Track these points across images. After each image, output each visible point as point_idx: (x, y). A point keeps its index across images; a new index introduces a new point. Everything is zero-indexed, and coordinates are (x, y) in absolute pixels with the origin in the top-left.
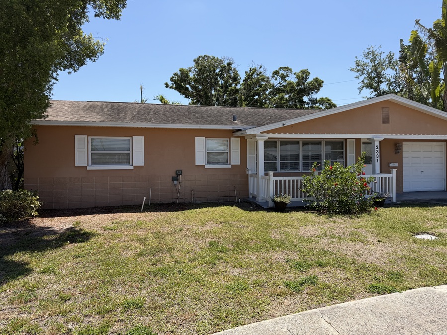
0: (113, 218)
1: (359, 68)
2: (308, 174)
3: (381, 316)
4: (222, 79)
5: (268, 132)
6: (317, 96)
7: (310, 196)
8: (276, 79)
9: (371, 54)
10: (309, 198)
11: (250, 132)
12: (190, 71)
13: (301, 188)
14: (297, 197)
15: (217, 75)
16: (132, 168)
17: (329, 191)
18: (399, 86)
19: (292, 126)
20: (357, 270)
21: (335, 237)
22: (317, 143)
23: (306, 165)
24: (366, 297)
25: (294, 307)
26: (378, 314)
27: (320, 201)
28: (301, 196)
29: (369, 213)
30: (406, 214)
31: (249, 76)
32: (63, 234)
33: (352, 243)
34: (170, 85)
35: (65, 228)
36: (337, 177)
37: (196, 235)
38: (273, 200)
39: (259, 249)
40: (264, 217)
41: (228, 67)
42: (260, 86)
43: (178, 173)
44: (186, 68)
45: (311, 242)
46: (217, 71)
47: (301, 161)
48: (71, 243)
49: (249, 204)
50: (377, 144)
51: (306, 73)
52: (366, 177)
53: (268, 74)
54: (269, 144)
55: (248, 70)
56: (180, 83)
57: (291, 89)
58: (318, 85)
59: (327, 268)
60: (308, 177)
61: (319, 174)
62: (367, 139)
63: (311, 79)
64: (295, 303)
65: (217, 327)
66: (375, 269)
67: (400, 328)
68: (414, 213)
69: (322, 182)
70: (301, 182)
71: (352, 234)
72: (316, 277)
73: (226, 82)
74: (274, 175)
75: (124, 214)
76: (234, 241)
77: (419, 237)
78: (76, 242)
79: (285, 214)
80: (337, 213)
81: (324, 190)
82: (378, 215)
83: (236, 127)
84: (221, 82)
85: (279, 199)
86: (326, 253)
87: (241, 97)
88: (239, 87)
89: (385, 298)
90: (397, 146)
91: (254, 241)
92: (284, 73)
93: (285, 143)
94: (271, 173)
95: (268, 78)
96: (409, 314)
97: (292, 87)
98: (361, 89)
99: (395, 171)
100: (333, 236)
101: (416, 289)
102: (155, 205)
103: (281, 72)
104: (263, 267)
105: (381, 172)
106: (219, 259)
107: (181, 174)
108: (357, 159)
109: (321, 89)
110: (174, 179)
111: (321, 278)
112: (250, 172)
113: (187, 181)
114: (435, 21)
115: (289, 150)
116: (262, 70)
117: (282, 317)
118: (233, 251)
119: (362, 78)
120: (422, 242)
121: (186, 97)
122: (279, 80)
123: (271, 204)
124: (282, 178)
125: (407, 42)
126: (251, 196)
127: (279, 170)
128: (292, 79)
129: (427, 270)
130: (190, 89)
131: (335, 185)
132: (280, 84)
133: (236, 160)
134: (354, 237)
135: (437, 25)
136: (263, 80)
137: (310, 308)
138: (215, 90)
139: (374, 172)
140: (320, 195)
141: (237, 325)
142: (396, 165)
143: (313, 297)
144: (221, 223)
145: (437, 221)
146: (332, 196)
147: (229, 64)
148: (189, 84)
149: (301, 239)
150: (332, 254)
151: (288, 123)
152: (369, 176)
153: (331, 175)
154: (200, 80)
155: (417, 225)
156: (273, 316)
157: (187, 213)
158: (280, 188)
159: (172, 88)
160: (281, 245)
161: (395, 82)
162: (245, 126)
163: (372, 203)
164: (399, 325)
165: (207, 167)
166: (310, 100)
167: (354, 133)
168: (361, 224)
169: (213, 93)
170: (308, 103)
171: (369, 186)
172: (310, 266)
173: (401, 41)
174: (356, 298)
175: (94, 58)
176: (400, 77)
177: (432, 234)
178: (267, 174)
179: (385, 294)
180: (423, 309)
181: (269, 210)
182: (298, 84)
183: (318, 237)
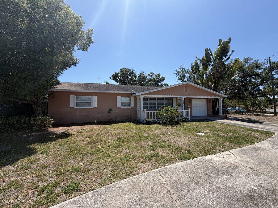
0: (83, 128)
1: (177, 73)
2: (159, 110)
3: (184, 172)
4: (130, 76)
5: (144, 94)
6: (163, 83)
7: (159, 118)
8: (149, 77)
9: (182, 68)
10: (159, 119)
11: (137, 94)
12: (119, 73)
13: (156, 115)
14: (155, 119)
15: (128, 75)
16: (92, 108)
17: (166, 117)
18: (190, 80)
19: (153, 92)
20: (175, 149)
21: (167, 135)
22: (163, 99)
23: (159, 107)
24: (178, 162)
25: (148, 168)
26: (183, 171)
27: (163, 120)
28: (156, 118)
29: (180, 124)
30: (194, 125)
31: (140, 76)
32: (59, 135)
33: (174, 137)
34: (112, 78)
35: (61, 132)
36: (169, 111)
37: (113, 135)
38: (146, 120)
39: (137, 140)
40: (142, 127)
41: (132, 72)
42: (144, 79)
43: (110, 110)
44: (117, 72)
45: (158, 137)
46: (128, 73)
47: (157, 105)
48: (61, 139)
49: (137, 121)
50: (183, 99)
51: (159, 75)
52: (179, 111)
53: (146, 75)
54: (145, 99)
55: (139, 73)
56: (115, 77)
57: (154, 80)
58: (163, 79)
59: (164, 148)
60: (159, 111)
61: (163, 110)
62: (180, 98)
63: (161, 77)
64: (148, 166)
65: (111, 181)
66: (182, 148)
67: (193, 178)
68: (196, 124)
69: (164, 113)
70: (156, 113)
71: (174, 133)
72: (158, 153)
73: (132, 77)
74: (146, 111)
75: (87, 126)
76: (128, 137)
77: (198, 134)
78: (63, 138)
79: (150, 125)
80: (169, 125)
81: (165, 116)
82: (184, 125)
83: (132, 93)
84: (130, 77)
85: (148, 120)
86: (163, 142)
87: (137, 83)
88: (136, 79)
89: (186, 162)
90: (190, 100)
91: (136, 137)
92: (152, 75)
93: (151, 99)
94: (145, 110)
95: (146, 76)
96: (196, 170)
97: (155, 79)
98: (178, 80)
99: (189, 109)
100: (167, 134)
101: (199, 158)
102: (101, 122)
103: (151, 74)
104: (137, 149)
105: (185, 109)
106: (120, 146)
107: (111, 110)
108: (176, 105)
109: (164, 80)
110: (108, 112)
111: (161, 153)
112: (138, 110)
113: (113, 113)
114: (202, 57)
115: (153, 102)
116: (144, 73)
117: (142, 174)
118: (127, 142)
119: (178, 77)
120: (200, 136)
121: (117, 82)
122: (150, 77)
123: (145, 122)
124: (149, 112)
125: (194, 65)
126: (138, 119)
127: (149, 109)
128: (155, 77)
129: (202, 149)
130: (119, 80)
131: (168, 114)
132: (150, 78)
133: (132, 105)
134: (175, 134)
135: (203, 58)
136: (145, 77)
137: (155, 169)
138: (128, 80)
139: (182, 110)
140: (163, 118)
141: (120, 179)
142: (190, 107)
143: (156, 163)
144: (125, 129)
145: (205, 127)
146: (167, 118)
147: (133, 71)
148: (118, 78)
149: (154, 136)
150: (166, 142)
151: (151, 91)
152: (180, 111)
153: (167, 111)
154: (122, 76)
155: (198, 129)
156: (138, 174)
157: (112, 125)
158: (148, 116)
159: (112, 79)
160: (146, 138)
161: (189, 78)
162: (136, 92)
163: (181, 121)
164: (192, 176)
165: (121, 107)
166: (161, 84)
167: (175, 95)
168: (177, 129)
169: (127, 81)
170: (160, 85)
171: (181, 114)
172: (157, 148)
173: (192, 64)
174: (174, 163)
175: (75, 65)
176: (191, 77)
177: (203, 133)
178: (144, 110)
179: (186, 160)
180: (202, 168)
181: (144, 124)
182: (157, 79)
183: (161, 134)
